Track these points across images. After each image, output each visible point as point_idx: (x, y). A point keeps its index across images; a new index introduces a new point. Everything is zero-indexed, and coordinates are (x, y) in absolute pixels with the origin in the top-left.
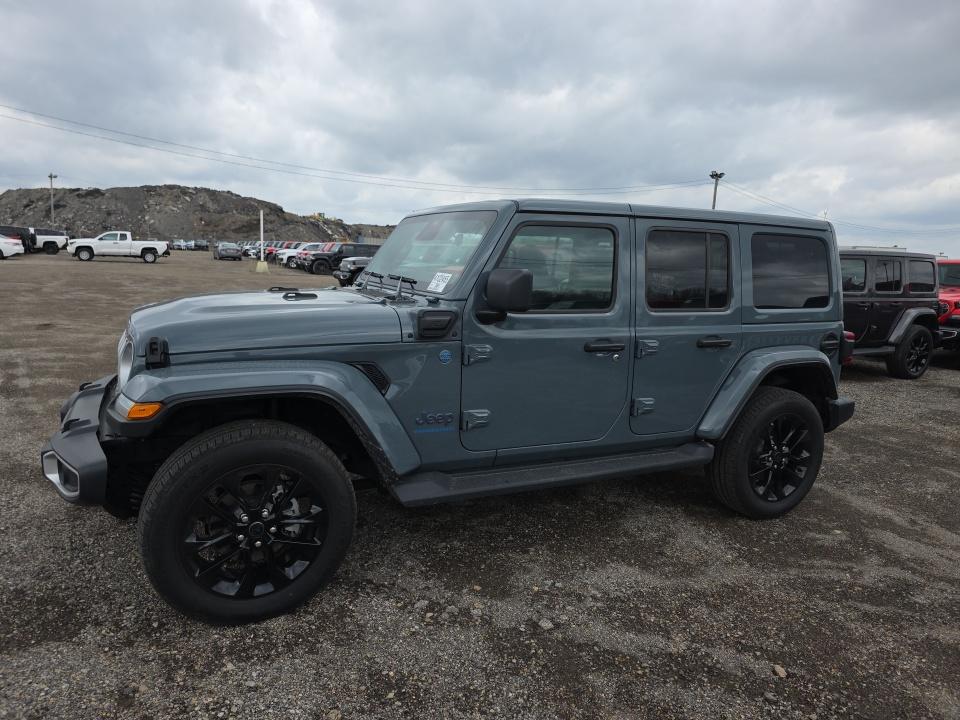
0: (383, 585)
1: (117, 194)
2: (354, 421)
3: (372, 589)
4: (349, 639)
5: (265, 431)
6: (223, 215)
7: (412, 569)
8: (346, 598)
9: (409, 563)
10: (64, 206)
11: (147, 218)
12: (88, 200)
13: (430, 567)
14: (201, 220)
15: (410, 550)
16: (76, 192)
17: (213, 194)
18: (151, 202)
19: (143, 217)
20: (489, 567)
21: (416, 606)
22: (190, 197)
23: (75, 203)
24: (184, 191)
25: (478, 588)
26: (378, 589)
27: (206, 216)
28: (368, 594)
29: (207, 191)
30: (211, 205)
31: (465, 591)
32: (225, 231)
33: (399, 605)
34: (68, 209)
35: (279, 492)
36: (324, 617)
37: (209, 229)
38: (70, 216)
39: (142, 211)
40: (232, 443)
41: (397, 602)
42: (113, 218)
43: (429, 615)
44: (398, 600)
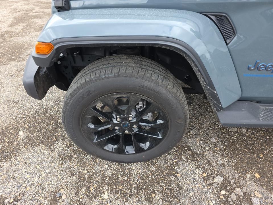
0: (196, 154)
2: (199, 70)
3: (190, 155)
4: (171, 197)
5: (129, 71)
7: (215, 145)
8: (174, 159)
9: (213, 140)
13: (226, 146)
15: (214, 129)
20: (266, 156)
21: (215, 180)
25: (257, 176)
26: (194, 155)
28: (187, 158)
31: (248, 176)
33: (205, 175)
35: (140, 106)
36: (160, 170)
40: (105, 77)
41: (204, 172)
43: (223, 192)
44: (205, 170)
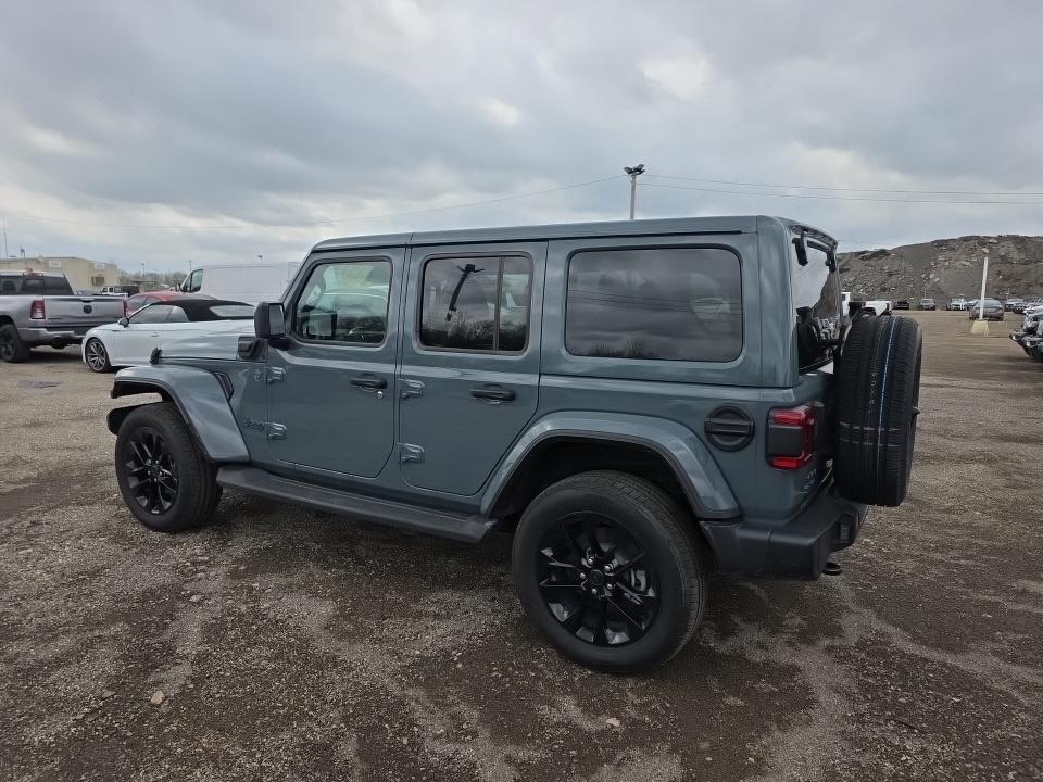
1: (901, 253)
6: (1030, 267)
10: (848, 270)
11: (931, 276)
12: (872, 262)
14: (999, 273)
16: (862, 255)
17: (1020, 241)
18: (940, 258)
19: (928, 276)
22: (990, 248)
23: (857, 266)
24: (982, 241)
27: (1006, 269)
29: (1015, 238)
30: (1015, 256)
32: (1029, 285)
34: (850, 273)
37: (1006, 284)
38: (851, 279)
39: (929, 269)
42: (894, 279)
